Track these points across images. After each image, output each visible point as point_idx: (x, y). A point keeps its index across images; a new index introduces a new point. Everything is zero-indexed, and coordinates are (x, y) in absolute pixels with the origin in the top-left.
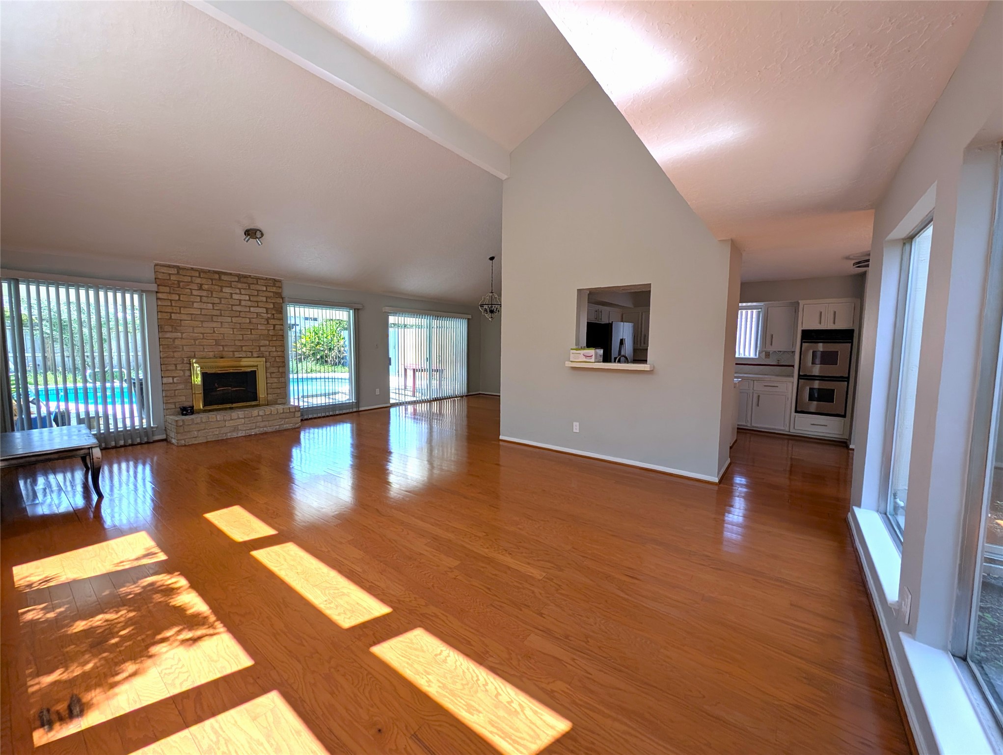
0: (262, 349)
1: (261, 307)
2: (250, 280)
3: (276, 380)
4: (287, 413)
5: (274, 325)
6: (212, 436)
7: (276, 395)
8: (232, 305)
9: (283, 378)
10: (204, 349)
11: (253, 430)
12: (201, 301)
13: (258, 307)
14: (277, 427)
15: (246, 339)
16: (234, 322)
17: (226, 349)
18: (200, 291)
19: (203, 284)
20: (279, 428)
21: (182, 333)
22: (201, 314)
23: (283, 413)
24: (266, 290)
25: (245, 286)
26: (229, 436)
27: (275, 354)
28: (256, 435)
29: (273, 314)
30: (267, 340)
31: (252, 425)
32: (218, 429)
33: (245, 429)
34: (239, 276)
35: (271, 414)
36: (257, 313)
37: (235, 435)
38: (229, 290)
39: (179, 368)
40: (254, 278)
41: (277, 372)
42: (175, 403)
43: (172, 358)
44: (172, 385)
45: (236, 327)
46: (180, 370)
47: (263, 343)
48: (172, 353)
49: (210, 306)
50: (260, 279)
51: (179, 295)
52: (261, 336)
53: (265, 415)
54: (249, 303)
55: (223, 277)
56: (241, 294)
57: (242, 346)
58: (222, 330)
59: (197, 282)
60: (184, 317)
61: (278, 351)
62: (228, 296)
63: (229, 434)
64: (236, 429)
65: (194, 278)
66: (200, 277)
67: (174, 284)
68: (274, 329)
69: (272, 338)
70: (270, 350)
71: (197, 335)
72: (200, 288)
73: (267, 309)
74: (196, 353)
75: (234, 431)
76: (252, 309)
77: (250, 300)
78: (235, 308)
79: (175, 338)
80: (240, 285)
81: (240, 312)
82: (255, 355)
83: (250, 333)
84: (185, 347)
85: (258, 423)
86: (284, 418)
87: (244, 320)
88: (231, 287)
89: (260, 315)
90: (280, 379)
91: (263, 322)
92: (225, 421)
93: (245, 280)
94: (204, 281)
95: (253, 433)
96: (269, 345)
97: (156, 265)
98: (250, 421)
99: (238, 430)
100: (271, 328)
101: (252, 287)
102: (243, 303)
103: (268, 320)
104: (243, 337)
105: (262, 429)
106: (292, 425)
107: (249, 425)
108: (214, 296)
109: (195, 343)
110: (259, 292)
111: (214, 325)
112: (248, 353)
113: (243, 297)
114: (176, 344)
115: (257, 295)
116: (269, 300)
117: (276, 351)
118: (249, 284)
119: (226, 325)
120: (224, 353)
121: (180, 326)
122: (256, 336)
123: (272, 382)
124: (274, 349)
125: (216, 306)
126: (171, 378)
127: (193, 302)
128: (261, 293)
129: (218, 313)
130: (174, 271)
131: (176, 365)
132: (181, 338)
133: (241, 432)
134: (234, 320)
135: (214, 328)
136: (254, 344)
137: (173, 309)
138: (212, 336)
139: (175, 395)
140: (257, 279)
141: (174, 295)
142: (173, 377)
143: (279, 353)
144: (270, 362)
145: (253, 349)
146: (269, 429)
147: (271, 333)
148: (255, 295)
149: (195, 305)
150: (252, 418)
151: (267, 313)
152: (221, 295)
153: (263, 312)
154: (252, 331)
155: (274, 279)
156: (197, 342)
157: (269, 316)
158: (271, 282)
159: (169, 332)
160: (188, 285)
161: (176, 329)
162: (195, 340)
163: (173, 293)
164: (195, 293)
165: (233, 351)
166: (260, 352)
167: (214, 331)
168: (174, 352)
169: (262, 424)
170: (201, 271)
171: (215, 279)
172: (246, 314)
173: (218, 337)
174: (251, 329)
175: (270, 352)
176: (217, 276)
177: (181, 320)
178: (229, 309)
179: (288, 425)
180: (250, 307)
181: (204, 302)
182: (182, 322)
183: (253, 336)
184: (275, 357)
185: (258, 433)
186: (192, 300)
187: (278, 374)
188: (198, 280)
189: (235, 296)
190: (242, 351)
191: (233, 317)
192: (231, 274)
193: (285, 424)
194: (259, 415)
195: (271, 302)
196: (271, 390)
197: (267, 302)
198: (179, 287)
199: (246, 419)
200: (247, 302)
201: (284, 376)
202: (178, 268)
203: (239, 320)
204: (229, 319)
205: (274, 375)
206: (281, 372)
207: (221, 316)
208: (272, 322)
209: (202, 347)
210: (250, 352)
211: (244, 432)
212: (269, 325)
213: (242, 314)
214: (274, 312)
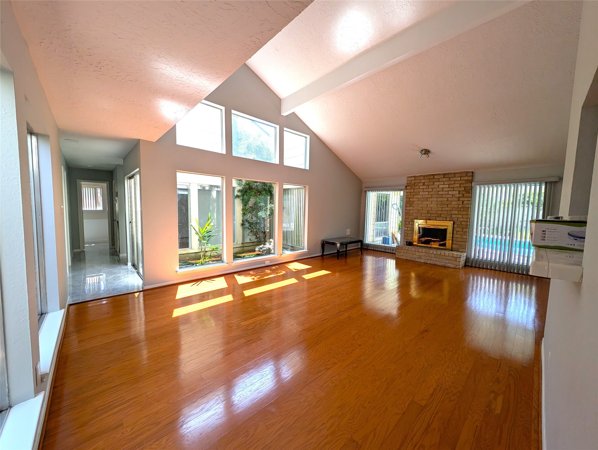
0: (453, 216)
1: (455, 191)
2: (450, 176)
3: (459, 236)
4: (451, 257)
5: (463, 201)
6: (409, 257)
7: (459, 245)
8: (438, 191)
9: (465, 236)
10: (421, 215)
11: (429, 261)
12: (423, 191)
13: (454, 190)
14: (444, 264)
15: (444, 210)
16: (438, 200)
17: (432, 215)
18: (423, 186)
19: (425, 182)
20: (445, 265)
21: (413, 207)
22: (422, 198)
23: (448, 256)
24: (461, 180)
25: (447, 179)
26: (416, 260)
27: (462, 219)
28: (430, 264)
29: (463, 194)
30: (457, 211)
31: (429, 258)
32: (412, 255)
33: (425, 259)
34: (444, 175)
35: (440, 254)
36: (452, 194)
37: (419, 260)
38: (437, 183)
39: (410, 223)
40: (453, 174)
41: (461, 231)
42: (407, 239)
43: (408, 219)
44: (406, 231)
45: (439, 203)
46: (411, 224)
47: (453, 212)
48: (408, 216)
49: (427, 193)
50: (456, 173)
51: (414, 189)
52: (454, 208)
53: (437, 254)
54: (448, 189)
55: (435, 177)
56: (444, 184)
57: (441, 214)
58: (431, 206)
59: (422, 182)
60: (415, 200)
61: (463, 218)
62: (437, 187)
63: (417, 259)
64: (420, 257)
65: (421, 180)
66: (424, 179)
67: (412, 185)
68: (463, 203)
69: (460, 209)
70: (458, 217)
71: (419, 208)
72: (424, 185)
73: (459, 192)
74: (418, 217)
75: (419, 258)
76: (449, 192)
77: (449, 187)
78: (440, 193)
79: (410, 210)
80: (444, 179)
81: (442, 195)
82: (448, 219)
83: (446, 206)
84: (413, 214)
85: (432, 258)
86: (448, 260)
87: (443, 199)
88: (439, 181)
89: (454, 196)
90: (463, 236)
91: (455, 200)
92: (416, 252)
93: (447, 176)
94: (426, 181)
95: (429, 263)
96: (458, 214)
97: (407, 177)
98: (428, 255)
99: (421, 258)
100: (460, 203)
101: (451, 179)
102: (445, 190)
103: (459, 198)
104: (442, 209)
105: (434, 262)
106: (453, 265)
107: (427, 257)
108: (430, 187)
109: (418, 212)
110: (456, 181)
111: (427, 203)
112: (444, 218)
113: (445, 186)
114: (410, 212)
115: (454, 183)
116: (461, 186)
117: (462, 218)
118: (450, 178)
119: (434, 202)
120: (431, 217)
121: (413, 204)
122: (450, 208)
123: (457, 237)
124: (461, 216)
125: (430, 193)
126: (407, 228)
127: (419, 192)
128: (456, 182)
129: (430, 196)
130: (413, 178)
131: (409, 222)
132: (413, 210)
133: (422, 260)
134: (439, 199)
135: (427, 204)
136: (448, 213)
137: (411, 196)
138: (426, 208)
139: (407, 236)
140: (455, 174)
141: (412, 190)
142: (408, 227)
143: (464, 219)
144: (457, 224)
145: (447, 216)
146: (438, 263)
147: (460, 206)
148: (453, 184)
149: (421, 193)
150: (429, 254)
151: (459, 194)
152: (433, 186)
153: (456, 193)
154: (448, 205)
155: (467, 172)
156: (419, 212)
157: (460, 195)
158: (464, 174)
159: (408, 207)
160: (418, 184)
161: (411, 205)
162: (418, 210)
163: (412, 189)
164: (421, 187)
165: (436, 217)
166: (452, 218)
167: (427, 206)
168: (409, 216)
169: (434, 259)
170: (424, 176)
171: (432, 179)
172: (446, 196)
173: (429, 209)
174: (448, 204)
175: (458, 218)
176: (432, 177)
177: (413, 201)
178: (436, 194)
179: (450, 265)
180: (448, 191)
181: (425, 192)
182: (414, 202)
183: (448, 208)
184: (461, 222)
185: (431, 263)
186: (419, 191)
187: (462, 232)
188: (423, 181)
189: (440, 186)
190: (441, 217)
191: (438, 198)
192: (440, 174)
193: (449, 263)
194: (433, 253)
195: (463, 187)
196: (456, 242)
197: (460, 187)
198: (414, 186)
199: (426, 254)
200: (447, 189)
201: (466, 234)
202: (415, 177)
203: (441, 199)
204: (435, 199)
205: (459, 233)
206: (465, 232)
207: (432, 198)
208: (461, 199)
209: (421, 214)
210: (445, 217)
211: (424, 260)
212: (459, 202)
213: (443, 196)
214: (464, 193)
